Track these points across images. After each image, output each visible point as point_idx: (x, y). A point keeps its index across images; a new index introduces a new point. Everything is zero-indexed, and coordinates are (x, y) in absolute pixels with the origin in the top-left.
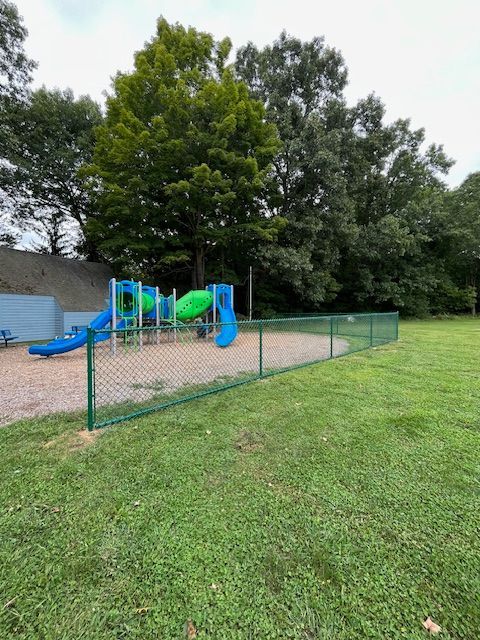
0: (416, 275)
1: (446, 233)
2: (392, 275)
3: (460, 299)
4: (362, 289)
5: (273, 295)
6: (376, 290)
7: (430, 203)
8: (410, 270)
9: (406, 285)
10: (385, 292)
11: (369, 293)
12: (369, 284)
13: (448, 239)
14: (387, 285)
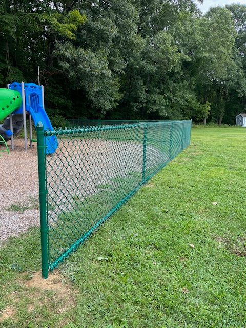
0: (176, 90)
1: (199, 56)
2: (159, 88)
3: (200, 112)
4: (136, 99)
5: (62, 101)
6: (148, 101)
7: (191, 26)
8: (172, 85)
9: (169, 98)
10: (154, 103)
11: (142, 103)
12: (143, 96)
13: (199, 60)
14: (156, 97)
